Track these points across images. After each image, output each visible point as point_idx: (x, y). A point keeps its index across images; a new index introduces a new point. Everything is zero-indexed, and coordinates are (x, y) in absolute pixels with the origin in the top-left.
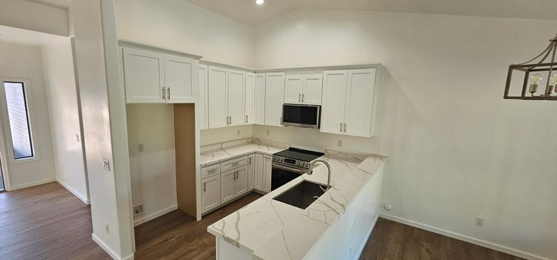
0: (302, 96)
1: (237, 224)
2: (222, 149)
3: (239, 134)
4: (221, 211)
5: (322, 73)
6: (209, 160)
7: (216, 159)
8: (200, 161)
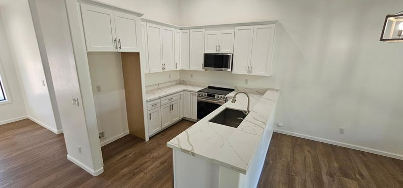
0: (218, 47)
1: (188, 140)
2: (158, 89)
3: (170, 78)
4: (162, 133)
5: (234, 29)
6: (152, 97)
7: (157, 96)
8: (146, 97)
